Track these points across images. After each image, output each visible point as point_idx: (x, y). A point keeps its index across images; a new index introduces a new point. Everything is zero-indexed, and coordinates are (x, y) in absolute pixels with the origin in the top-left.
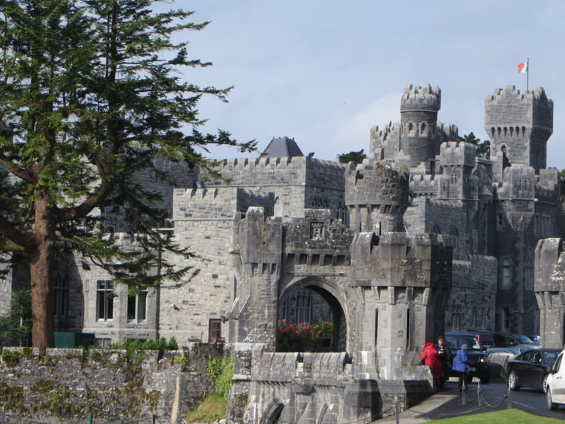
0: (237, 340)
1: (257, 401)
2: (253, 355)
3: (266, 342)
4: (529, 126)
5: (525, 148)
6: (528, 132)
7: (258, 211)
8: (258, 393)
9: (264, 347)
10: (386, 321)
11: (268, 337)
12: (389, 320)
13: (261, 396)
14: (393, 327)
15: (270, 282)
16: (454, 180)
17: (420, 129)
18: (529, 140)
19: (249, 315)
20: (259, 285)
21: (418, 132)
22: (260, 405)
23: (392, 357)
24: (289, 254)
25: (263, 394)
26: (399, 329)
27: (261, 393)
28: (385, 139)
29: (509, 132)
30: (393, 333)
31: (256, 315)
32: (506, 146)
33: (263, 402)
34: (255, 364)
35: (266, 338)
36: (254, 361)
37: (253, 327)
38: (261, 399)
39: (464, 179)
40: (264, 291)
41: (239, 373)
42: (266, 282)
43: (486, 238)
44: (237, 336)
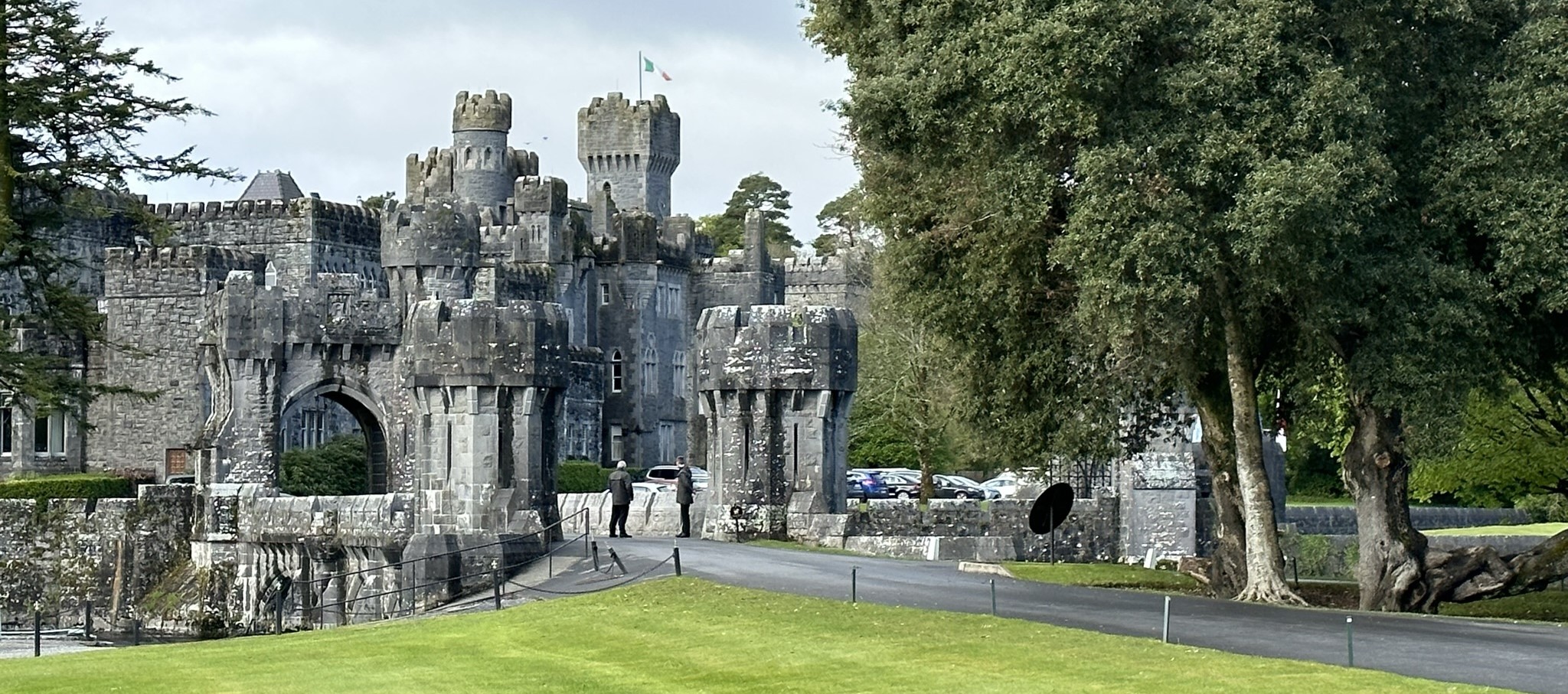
0: (213, 479)
1: (248, 574)
2: (241, 503)
3: (261, 482)
4: (645, 153)
5: (641, 186)
6: (644, 162)
7: (244, 278)
8: (249, 562)
9: (257, 489)
10: (465, 441)
11: (265, 474)
12: (471, 439)
13: (254, 567)
14: (476, 450)
15: (266, 388)
16: (536, 234)
17: (483, 158)
18: (644, 174)
19: (233, 440)
20: (247, 393)
21: (480, 161)
22: (253, 579)
23: (476, 497)
24: (294, 344)
25: (258, 563)
26: (487, 454)
27: (255, 561)
28: (429, 174)
29: (614, 162)
30: (475, 460)
31: (244, 440)
32: (611, 183)
33: (258, 576)
34: (244, 517)
35: (261, 476)
36: (242, 512)
37: (240, 460)
38: (254, 572)
39: (552, 233)
40: (255, 402)
41: (217, 531)
42: (258, 389)
43: (585, 321)
44: (214, 474)
